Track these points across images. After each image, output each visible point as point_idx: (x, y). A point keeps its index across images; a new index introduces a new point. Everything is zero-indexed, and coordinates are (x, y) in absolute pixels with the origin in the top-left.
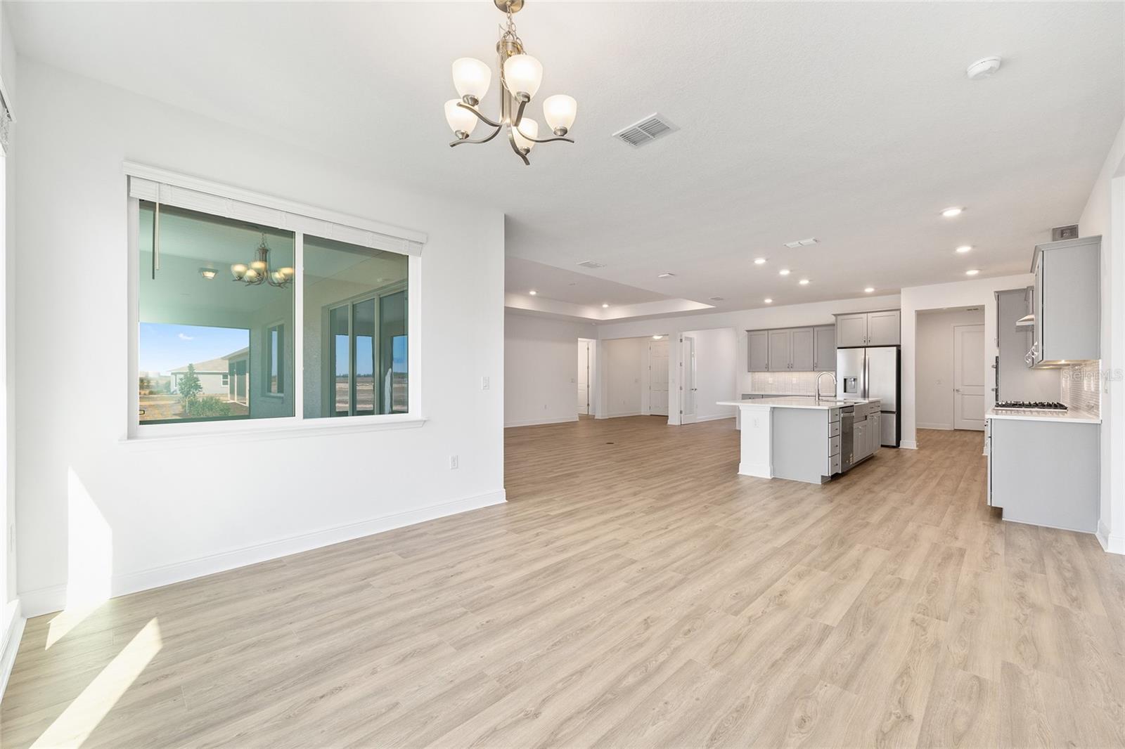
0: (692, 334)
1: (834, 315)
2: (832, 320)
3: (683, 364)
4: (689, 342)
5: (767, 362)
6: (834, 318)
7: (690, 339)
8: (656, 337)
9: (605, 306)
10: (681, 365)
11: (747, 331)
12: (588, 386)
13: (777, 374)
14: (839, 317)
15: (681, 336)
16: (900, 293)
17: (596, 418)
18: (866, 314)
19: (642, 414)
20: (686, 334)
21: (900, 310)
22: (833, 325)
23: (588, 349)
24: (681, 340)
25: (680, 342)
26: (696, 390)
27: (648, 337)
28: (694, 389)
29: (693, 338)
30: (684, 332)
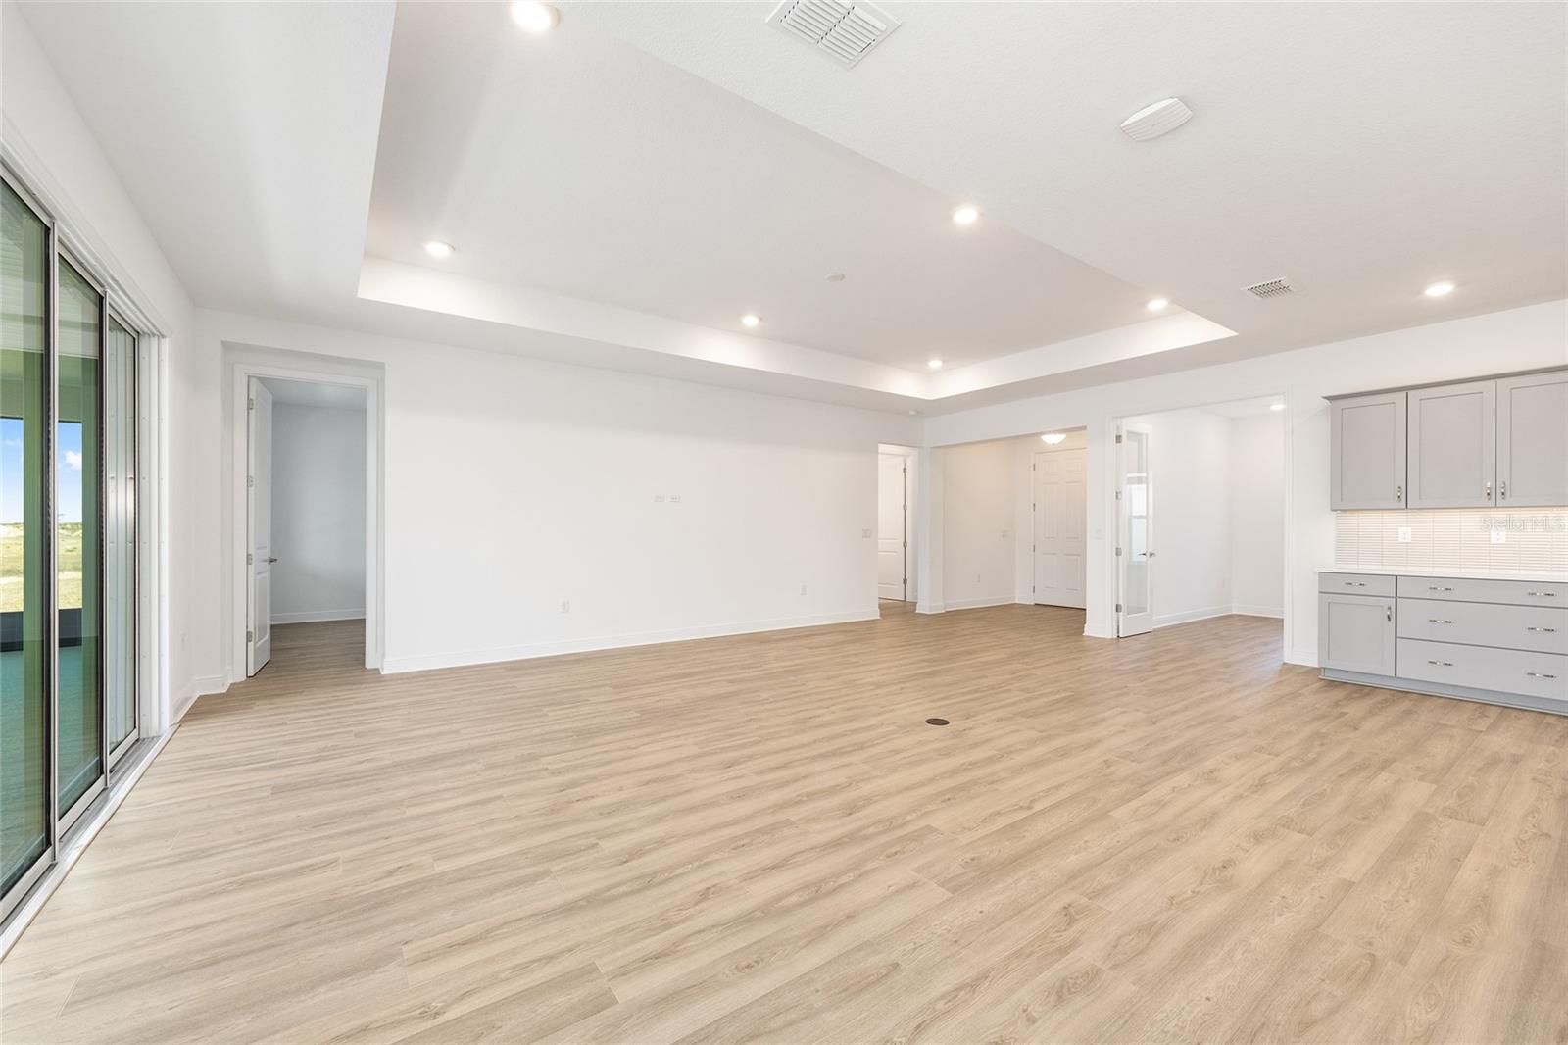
0: (1141, 425)
3: (1125, 495)
4: (1136, 443)
5: (1402, 483)
7: (1135, 436)
8: (1051, 439)
9: (935, 365)
10: (1118, 496)
11: (1329, 398)
12: (905, 545)
19: (1017, 602)
20: (1128, 424)
23: (905, 470)
24: (1119, 439)
25: (1117, 442)
26: (1151, 555)
27: (1029, 438)
28: (1148, 554)
29: (1147, 435)
30: (1125, 420)
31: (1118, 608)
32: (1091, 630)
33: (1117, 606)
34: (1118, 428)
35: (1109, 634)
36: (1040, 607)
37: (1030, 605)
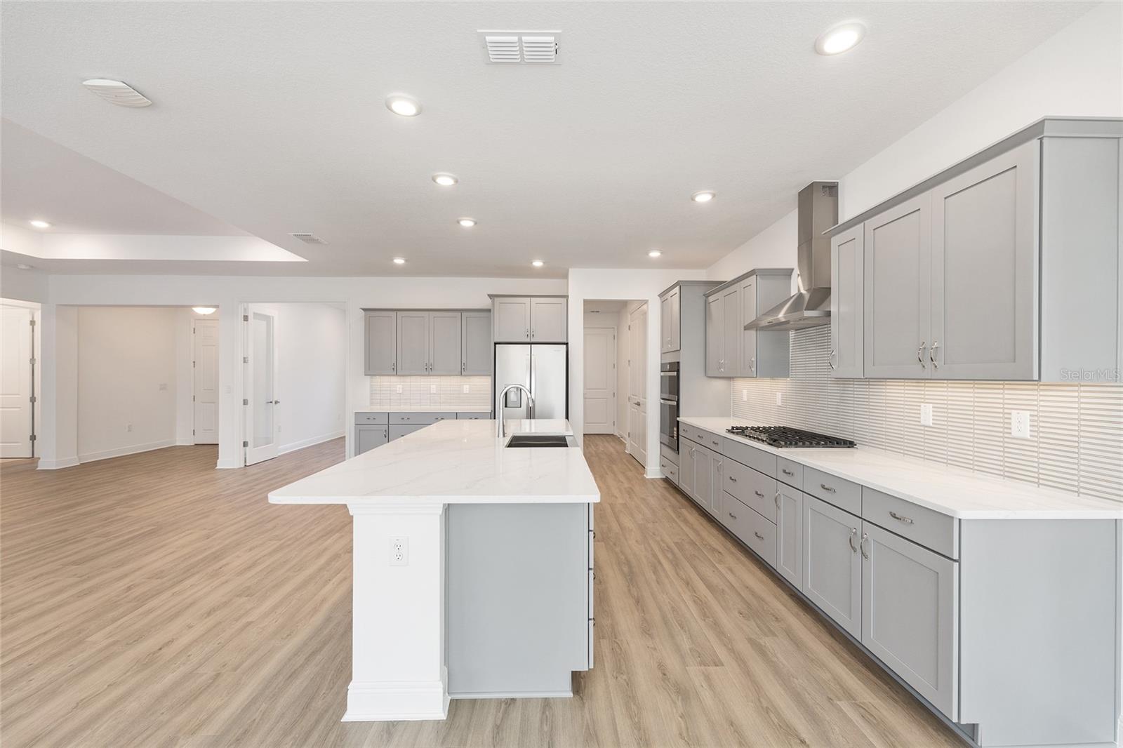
0: (267, 309)
1: (490, 296)
2: (485, 303)
3: (251, 360)
4: (264, 323)
5: (394, 361)
6: (490, 301)
7: (268, 319)
8: (200, 311)
9: (40, 224)
10: (245, 360)
11: (365, 310)
12: (33, 400)
13: (408, 379)
14: (496, 299)
15: (245, 310)
16: (566, 276)
17: (42, 466)
18: (529, 299)
19: (178, 444)
20: (254, 308)
21: (568, 296)
22: (489, 311)
23: (32, 322)
24: (246, 318)
25: (244, 320)
26: (276, 402)
27: (182, 309)
28: (274, 402)
29: (273, 317)
30: (250, 305)
31: (245, 444)
32: (221, 464)
33: (244, 443)
34: (245, 309)
35: (237, 464)
36: (200, 448)
37: (190, 446)
